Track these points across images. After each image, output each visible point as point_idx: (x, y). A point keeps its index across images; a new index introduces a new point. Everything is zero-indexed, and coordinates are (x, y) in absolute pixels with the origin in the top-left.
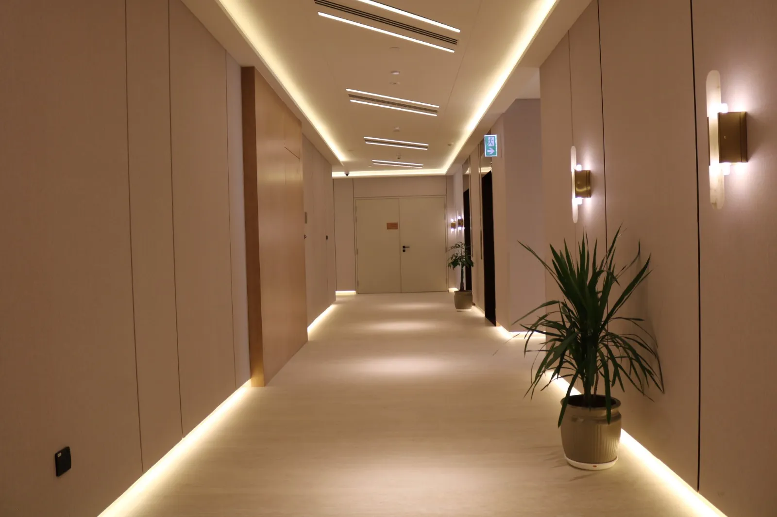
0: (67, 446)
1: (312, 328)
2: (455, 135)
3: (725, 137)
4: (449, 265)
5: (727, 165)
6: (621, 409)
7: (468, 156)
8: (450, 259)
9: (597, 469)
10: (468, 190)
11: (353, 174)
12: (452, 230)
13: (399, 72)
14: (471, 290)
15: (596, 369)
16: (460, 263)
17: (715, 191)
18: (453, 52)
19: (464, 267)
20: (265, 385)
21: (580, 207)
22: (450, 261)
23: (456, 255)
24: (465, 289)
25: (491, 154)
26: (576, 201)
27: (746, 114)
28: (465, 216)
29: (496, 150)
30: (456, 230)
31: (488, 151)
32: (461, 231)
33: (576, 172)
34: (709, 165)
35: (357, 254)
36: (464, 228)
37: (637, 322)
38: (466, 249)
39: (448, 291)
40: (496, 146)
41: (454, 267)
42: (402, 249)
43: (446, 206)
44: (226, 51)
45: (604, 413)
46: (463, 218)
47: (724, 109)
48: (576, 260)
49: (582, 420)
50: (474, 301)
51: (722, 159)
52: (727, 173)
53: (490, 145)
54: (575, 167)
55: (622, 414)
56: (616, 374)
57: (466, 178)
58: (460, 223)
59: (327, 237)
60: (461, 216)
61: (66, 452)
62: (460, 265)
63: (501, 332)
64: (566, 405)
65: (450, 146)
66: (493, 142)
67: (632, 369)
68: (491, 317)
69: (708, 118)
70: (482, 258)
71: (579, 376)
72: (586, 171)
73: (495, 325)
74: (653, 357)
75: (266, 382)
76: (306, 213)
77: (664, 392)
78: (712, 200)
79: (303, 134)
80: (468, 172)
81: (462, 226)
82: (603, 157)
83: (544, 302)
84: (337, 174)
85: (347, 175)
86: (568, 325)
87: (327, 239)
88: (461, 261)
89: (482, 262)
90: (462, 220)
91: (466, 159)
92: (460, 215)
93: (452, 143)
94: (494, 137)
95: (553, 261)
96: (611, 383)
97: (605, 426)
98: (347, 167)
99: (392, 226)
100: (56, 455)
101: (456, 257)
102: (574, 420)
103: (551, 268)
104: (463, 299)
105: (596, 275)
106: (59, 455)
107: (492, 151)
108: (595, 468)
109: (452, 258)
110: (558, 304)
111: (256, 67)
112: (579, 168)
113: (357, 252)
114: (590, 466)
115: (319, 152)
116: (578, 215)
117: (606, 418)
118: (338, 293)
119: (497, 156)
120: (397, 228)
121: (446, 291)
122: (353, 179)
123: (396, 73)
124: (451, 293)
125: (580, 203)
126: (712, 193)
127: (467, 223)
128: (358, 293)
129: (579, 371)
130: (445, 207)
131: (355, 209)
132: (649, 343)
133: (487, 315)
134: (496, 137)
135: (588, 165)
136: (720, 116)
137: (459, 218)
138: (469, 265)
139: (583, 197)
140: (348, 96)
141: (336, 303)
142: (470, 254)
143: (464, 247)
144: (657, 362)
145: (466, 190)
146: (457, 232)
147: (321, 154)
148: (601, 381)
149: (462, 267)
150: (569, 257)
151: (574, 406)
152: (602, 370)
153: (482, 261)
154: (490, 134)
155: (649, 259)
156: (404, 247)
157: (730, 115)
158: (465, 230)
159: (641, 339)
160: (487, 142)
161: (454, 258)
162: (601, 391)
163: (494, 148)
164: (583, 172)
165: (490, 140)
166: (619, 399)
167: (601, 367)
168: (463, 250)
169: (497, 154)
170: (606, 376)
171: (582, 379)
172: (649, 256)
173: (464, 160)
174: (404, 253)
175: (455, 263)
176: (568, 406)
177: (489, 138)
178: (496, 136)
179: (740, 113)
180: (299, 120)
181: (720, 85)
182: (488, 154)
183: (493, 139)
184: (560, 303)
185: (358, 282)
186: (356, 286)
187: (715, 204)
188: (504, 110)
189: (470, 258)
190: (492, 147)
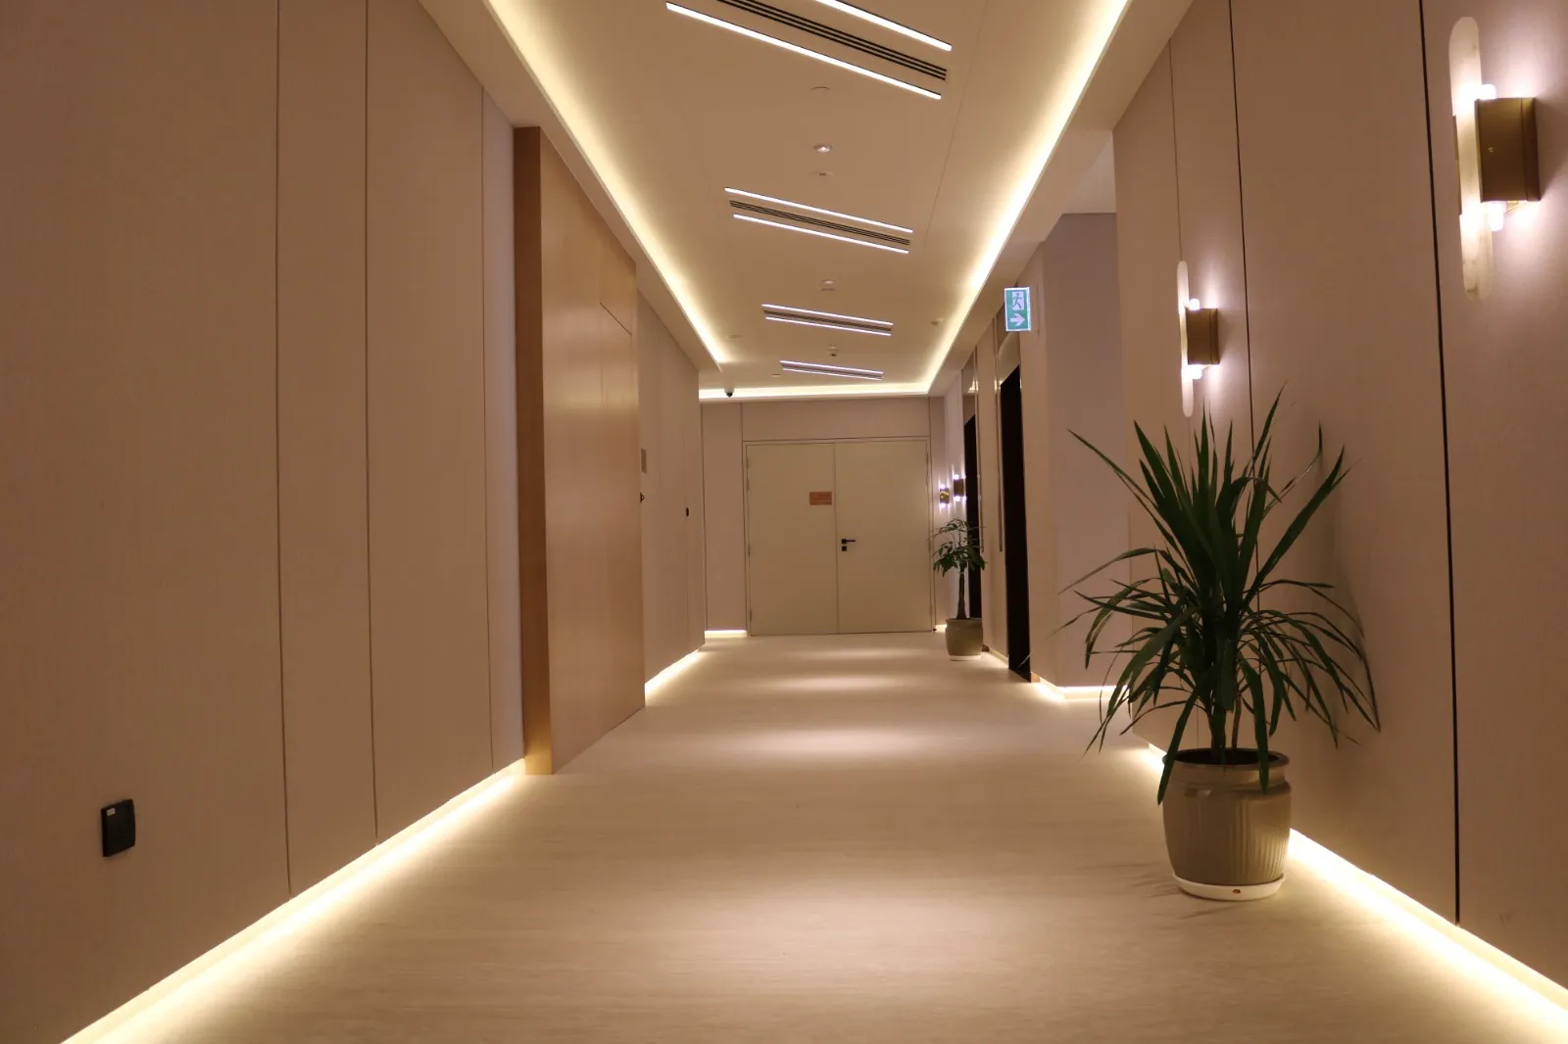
0: (128, 798)
1: (655, 687)
2: (945, 301)
3: (1490, 149)
4: (934, 569)
5: (1497, 207)
6: (1289, 773)
7: (973, 349)
8: (938, 554)
9: (1243, 898)
10: (974, 418)
11: (741, 393)
12: (942, 506)
13: (831, 147)
14: (980, 616)
15: (1236, 693)
16: (958, 563)
17: (1474, 262)
18: (938, 97)
19: (966, 571)
20: (553, 773)
21: (1198, 385)
22: (938, 558)
23: (949, 545)
24: (968, 615)
25: (1018, 325)
26: (1190, 372)
27: (1534, 101)
28: (967, 473)
29: (1029, 318)
30: (949, 505)
31: (1012, 320)
32: (959, 504)
33: (1188, 313)
34: (1460, 212)
35: (749, 554)
36: (965, 498)
37: (1321, 590)
38: (969, 533)
39: (935, 630)
40: (1029, 309)
41: (945, 570)
42: (841, 545)
43: (931, 459)
44: (483, 88)
45: (1255, 776)
46: (964, 477)
47: (1489, 93)
48: (1189, 466)
49: (1208, 792)
50: (987, 641)
51: (1487, 196)
52: (1496, 225)
53: (1016, 308)
54: (1186, 303)
55: (1290, 784)
56: (1280, 695)
57: (969, 400)
58: (958, 488)
59: (687, 510)
60: (960, 474)
61: (126, 808)
62: (956, 566)
63: (1042, 690)
64: (1173, 762)
65: (935, 326)
66: (1021, 302)
67: (1311, 690)
68: (1021, 667)
69: (1454, 118)
70: (1001, 550)
71: (1199, 702)
72: (1210, 310)
73: (1028, 679)
74: (1354, 655)
75: (555, 767)
76: (644, 452)
77: (1379, 727)
78: (1468, 284)
79: (640, 294)
80: (972, 389)
81: (961, 495)
82: (1243, 281)
83: (1126, 550)
84: (709, 394)
85: (730, 394)
86: (1174, 600)
87: (687, 514)
88: (958, 558)
89: (1002, 557)
90: (961, 481)
91: (970, 354)
92: (958, 471)
93: (941, 320)
94: (1025, 291)
95: (1142, 463)
96: (1268, 727)
97: (1256, 804)
98: (730, 377)
99: (821, 498)
100: (104, 812)
101: (950, 549)
102: (1192, 792)
103: (1141, 487)
104: (965, 635)
105: (1233, 490)
106: (111, 812)
107: (1019, 320)
108: (1237, 897)
109: (941, 551)
110: (1153, 554)
111: (543, 129)
112: (1195, 306)
113: (748, 551)
114: (1225, 891)
115: (671, 336)
116: (1195, 395)
117: (1260, 787)
118: (709, 634)
119: (1029, 329)
120: (830, 503)
121: (930, 631)
122: (743, 404)
123: (823, 149)
124: (940, 634)
125: (1198, 376)
126: (1468, 269)
127: (970, 487)
128: (751, 634)
129: (1200, 692)
130: (928, 460)
131: (746, 464)
132: (1346, 627)
133: (1013, 665)
134: (1028, 292)
135: (1214, 299)
136: (1481, 108)
137: (956, 477)
138: (976, 567)
139: (1203, 363)
140: (729, 205)
141: (706, 650)
142: (978, 544)
143: (965, 529)
144: (1363, 666)
145: (969, 419)
146: (952, 509)
147: (677, 343)
148: (1248, 720)
149: (962, 570)
150: (1174, 458)
151: (1191, 764)
152: (1247, 696)
153: (1003, 554)
154: (1016, 286)
155: (1341, 457)
156: (844, 541)
157: (1500, 103)
158: (968, 502)
159: (1329, 623)
160: (1010, 302)
161: (945, 551)
162: (1247, 741)
163: (1023, 314)
164: (1203, 311)
165: (1017, 298)
166: (1285, 753)
167: (1244, 689)
168: (964, 535)
169: (1029, 325)
170: (1258, 709)
171: (1207, 710)
172: (1340, 451)
173: (963, 360)
174: (844, 552)
175: (946, 563)
176: (1178, 765)
177: (1014, 295)
178: (1027, 289)
179: (1522, 99)
180: (632, 258)
181: (1477, 45)
182: (1012, 325)
183: (1021, 295)
184: (1159, 554)
185: (751, 612)
186: (747, 621)
187: (1475, 290)
188: (1043, 238)
189: (977, 551)
190: (1019, 312)
